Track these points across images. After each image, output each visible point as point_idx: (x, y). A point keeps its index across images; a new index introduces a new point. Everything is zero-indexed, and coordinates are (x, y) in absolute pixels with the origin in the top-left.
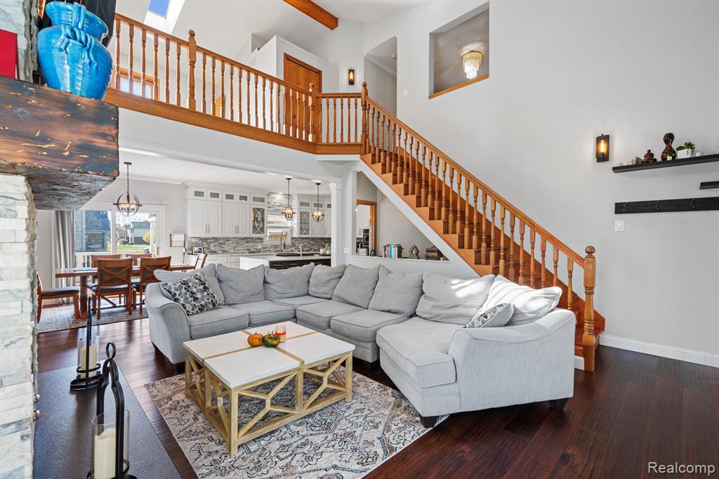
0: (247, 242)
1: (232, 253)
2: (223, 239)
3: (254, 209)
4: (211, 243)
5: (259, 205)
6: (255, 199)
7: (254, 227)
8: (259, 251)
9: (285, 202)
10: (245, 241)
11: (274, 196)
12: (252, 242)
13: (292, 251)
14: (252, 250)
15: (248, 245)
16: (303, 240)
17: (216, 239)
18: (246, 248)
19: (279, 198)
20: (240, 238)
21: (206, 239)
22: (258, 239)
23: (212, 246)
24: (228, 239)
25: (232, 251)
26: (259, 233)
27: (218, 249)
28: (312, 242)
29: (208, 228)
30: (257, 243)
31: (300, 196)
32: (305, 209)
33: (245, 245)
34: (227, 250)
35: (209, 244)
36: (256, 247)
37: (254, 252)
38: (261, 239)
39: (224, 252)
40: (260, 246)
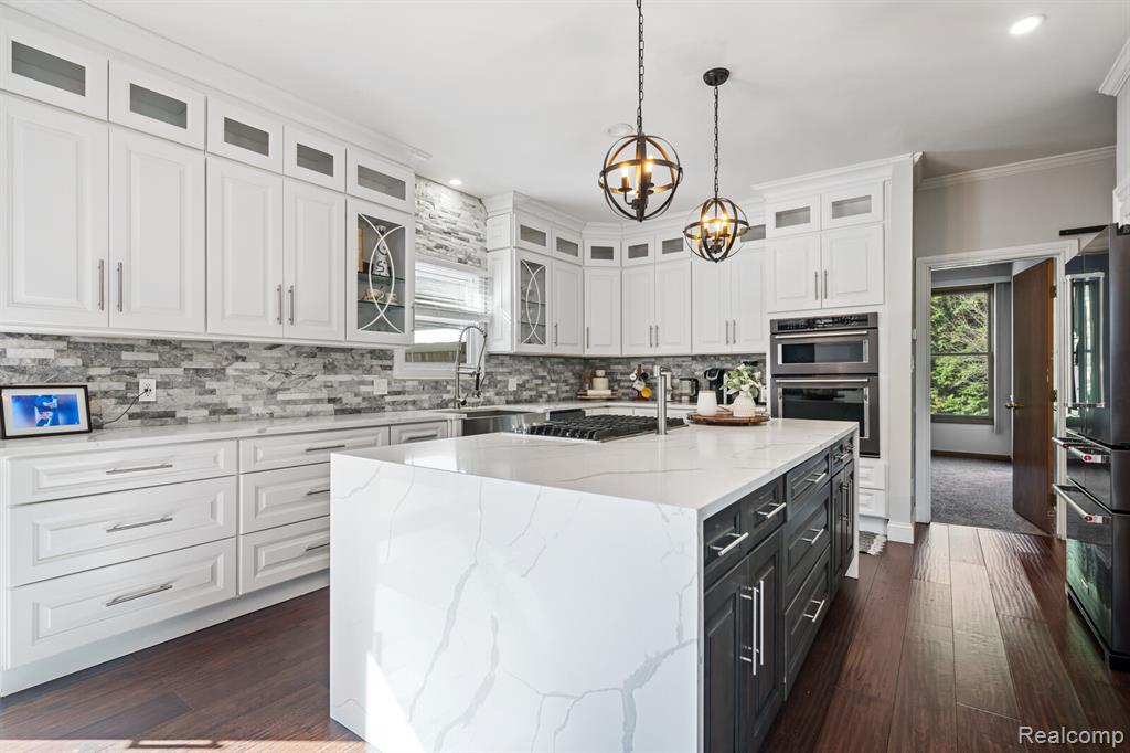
0: (330, 368)
1: (258, 417)
2: (213, 347)
3: (360, 219)
4: (144, 367)
5: (382, 206)
6: (366, 176)
7: (363, 302)
8: (376, 406)
9: (464, 222)
10: (319, 361)
11: (431, 191)
12: (350, 369)
13: (489, 402)
14: (350, 400)
15: (331, 378)
16: (518, 366)
17: (169, 349)
18: (324, 394)
19: (444, 203)
20: (298, 350)
21: (109, 348)
22: (373, 353)
23: (143, 382)
24: (237, 351)
25: (257, 409)
26: (381, 326)
27: (182, 399)
28: (541, 372)
29: (112, 284)
30: (369, 371)
31: (524, 203)
32: (534, 253)
33: (321, 378)
34: (234, 401)
35: (131, 374)
36: (363, 389)
37: (357, 411)
38: (382, 356)
39: (218, 411)
40: (380, 386)
